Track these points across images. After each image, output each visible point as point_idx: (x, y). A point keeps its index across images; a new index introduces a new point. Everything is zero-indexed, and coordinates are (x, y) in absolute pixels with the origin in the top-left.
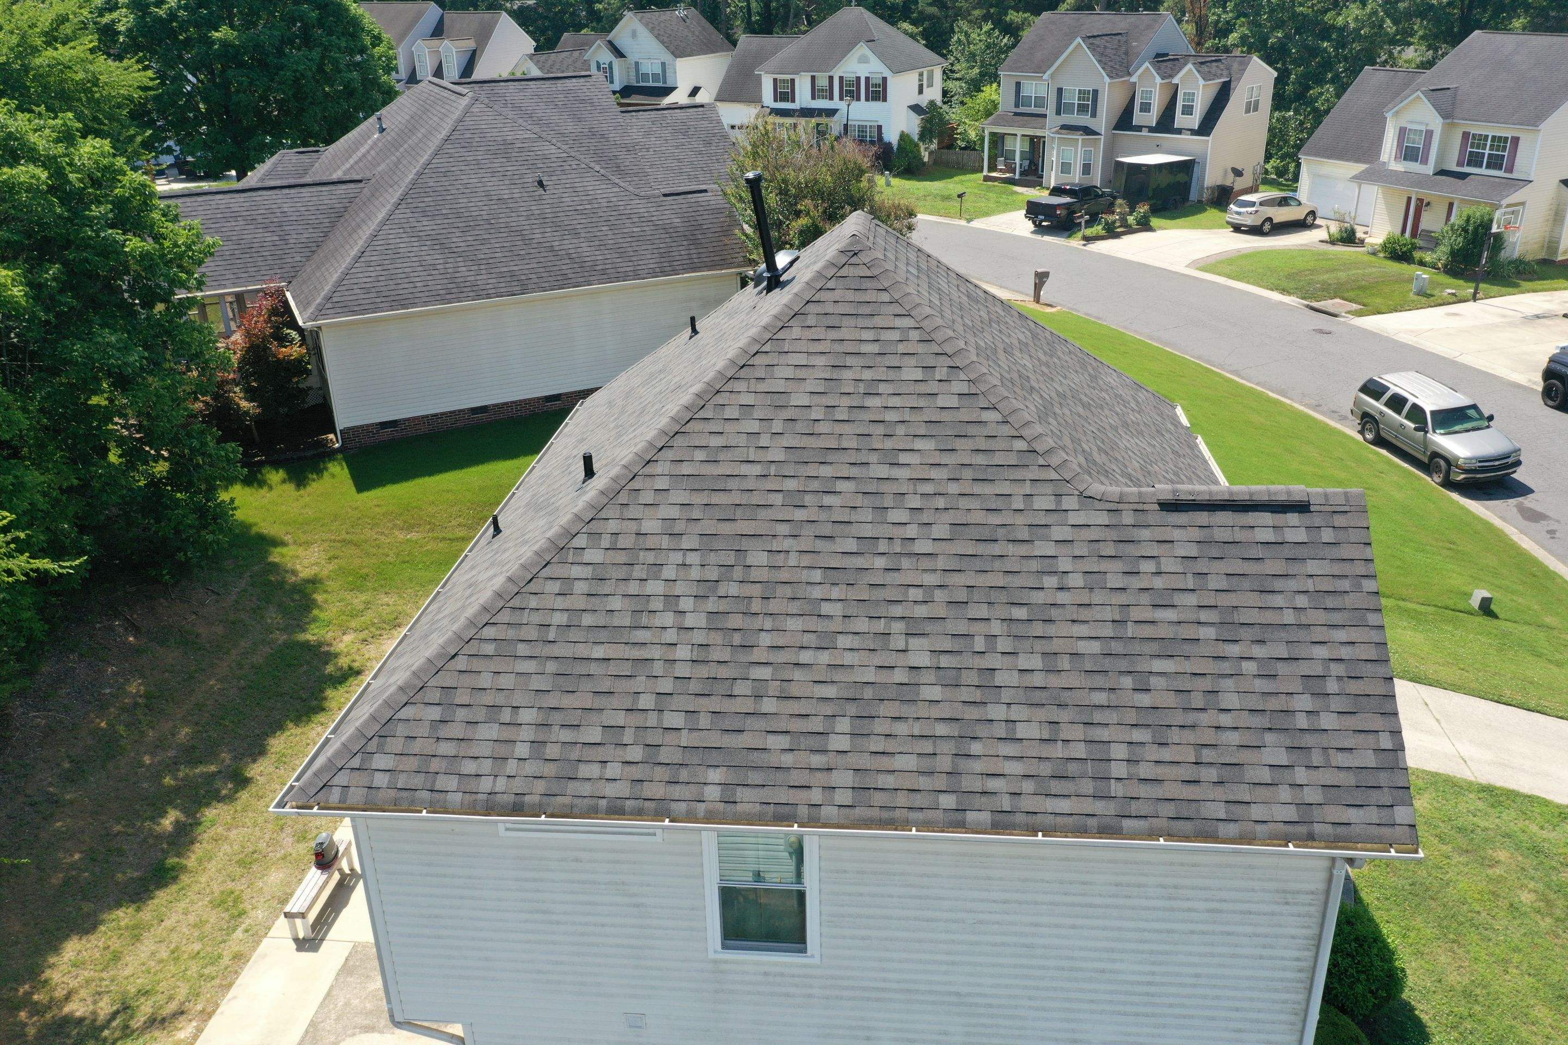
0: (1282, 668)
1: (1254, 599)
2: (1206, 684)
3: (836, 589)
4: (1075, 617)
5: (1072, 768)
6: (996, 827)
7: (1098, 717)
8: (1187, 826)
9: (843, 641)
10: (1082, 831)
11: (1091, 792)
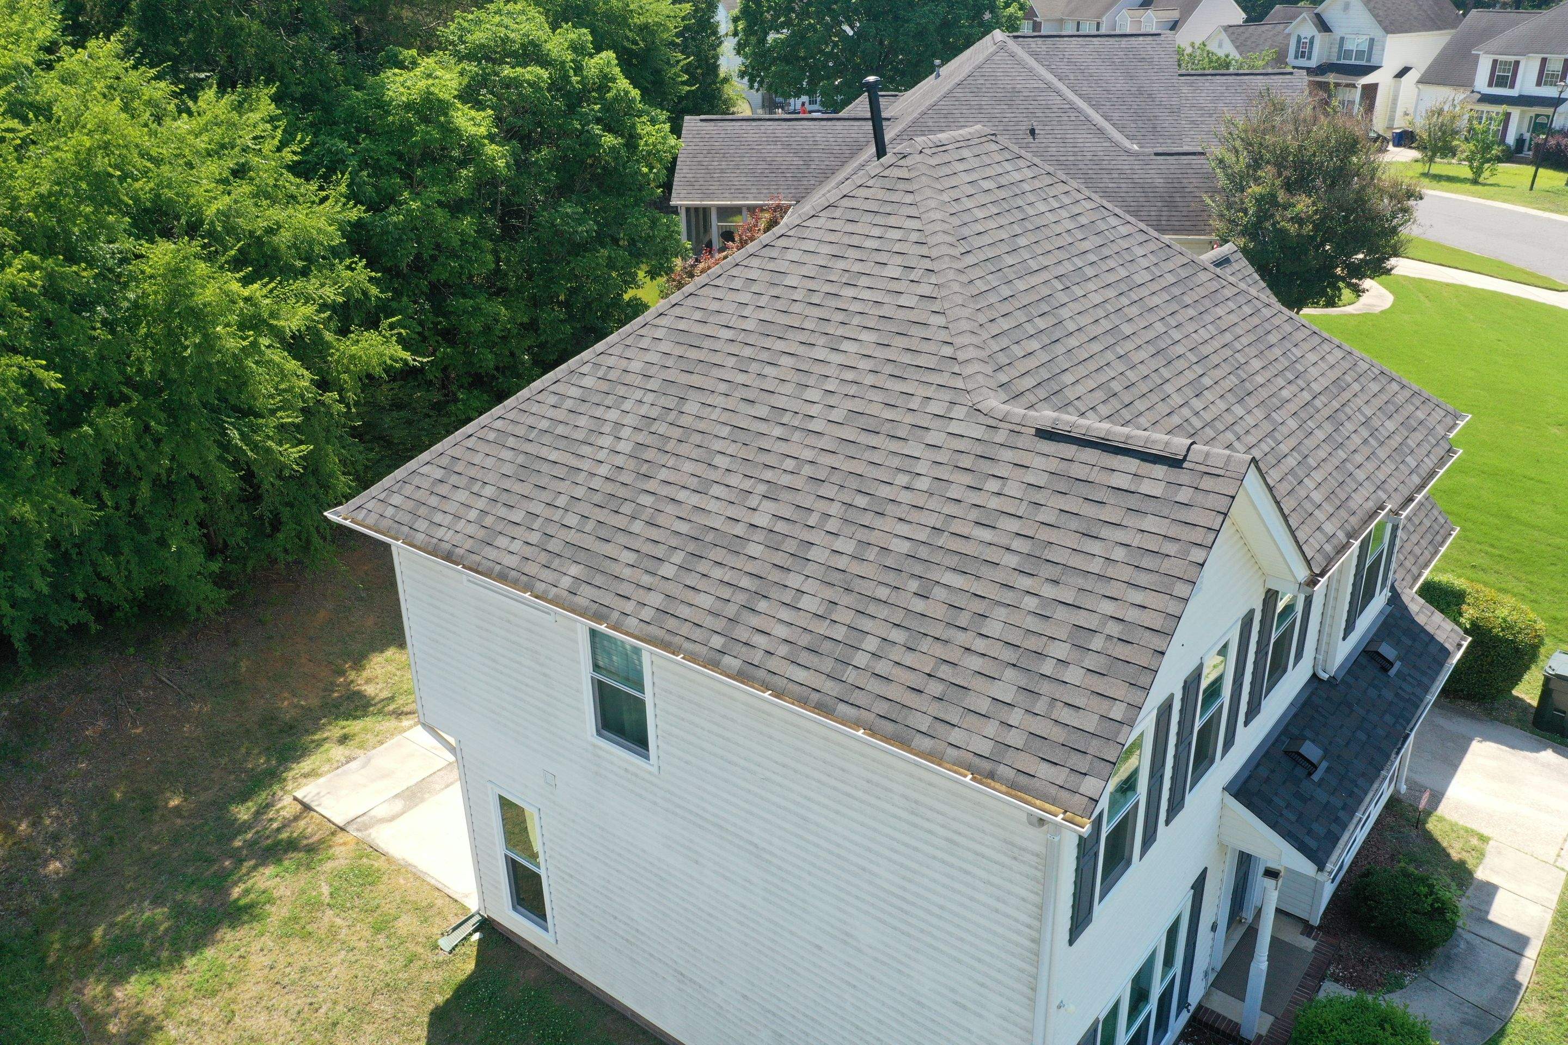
0: (1061, 613)
1: (1072, 541)
2: (979, 606)
3: (734, 445)
4: (903, 516)
5: (827, 646)
6: (741, 676)
7: (872, 609)
8: (889, 727)
9: (716, 490)
10: (803, 702)
11: (827, 671)
